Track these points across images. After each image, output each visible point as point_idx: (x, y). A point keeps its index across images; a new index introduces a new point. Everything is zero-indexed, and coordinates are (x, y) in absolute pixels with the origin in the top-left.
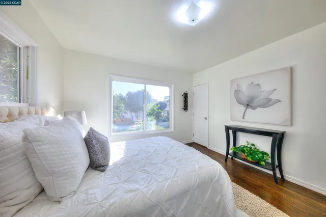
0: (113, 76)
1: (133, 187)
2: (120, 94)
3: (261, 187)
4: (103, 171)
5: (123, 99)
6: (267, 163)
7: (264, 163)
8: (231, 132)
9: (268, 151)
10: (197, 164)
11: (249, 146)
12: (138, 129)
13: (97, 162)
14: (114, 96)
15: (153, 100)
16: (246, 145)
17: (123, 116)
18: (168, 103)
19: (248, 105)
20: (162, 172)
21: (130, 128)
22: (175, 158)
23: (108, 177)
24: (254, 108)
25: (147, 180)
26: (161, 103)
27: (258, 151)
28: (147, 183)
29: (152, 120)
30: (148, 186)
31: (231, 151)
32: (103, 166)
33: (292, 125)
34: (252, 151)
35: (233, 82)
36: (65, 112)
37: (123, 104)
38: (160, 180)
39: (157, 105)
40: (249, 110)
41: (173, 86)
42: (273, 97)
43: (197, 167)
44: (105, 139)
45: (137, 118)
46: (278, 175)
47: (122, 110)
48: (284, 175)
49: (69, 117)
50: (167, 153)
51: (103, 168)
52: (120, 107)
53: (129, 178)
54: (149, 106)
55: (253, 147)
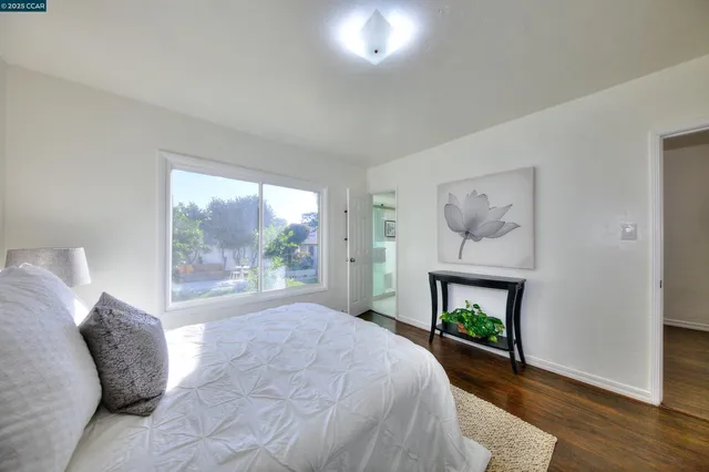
0: (172, 158)
1: (241, 444)
2: (192, 205)
3: (493, 384)
4: (147, 413)
5: (202, 217)
6: (500, 338)
7: (494, 339)
8: (439, 283)
9: (502, 316)
10: (386, 358)
11: (469, 309)
12: (240, 289)
13: (127, 391)
14: (175, 210)
15: (277, 220)
16: (465, 307)
17: (200, 258)
18: (311, 229)
19: (467, 233)
20: (313, 391)
21: (219, 286)
22: (338, 351)
23: (161, 428)
24: (477, 239)
25: (277, 417)
26: (295, 228)
27: (485, 316)
28: (276, 426)
29: (276, 267)
30: (282, 433)
31: (439, 322)
32: (147, 400)
33: (535, 268)
34: (475, 318)
35: (441, 188)
36: (9, 252)
37: (200, 228)
38: (310, 411)
39: (287, 232)
40: (470, 242)
41: (325, 191)
42: (507, 218)
43: (388, 365)
44: (153, 323)
45: (238, 262)
46: (518, 358)
47: (195, 243)
48: (525, 355)
49: (26, 266)
50: (320, 342)
51: (148, 404)
52: (191, 236)
53: (226, 422)
54: (268, 236)
55: (476, 310)
